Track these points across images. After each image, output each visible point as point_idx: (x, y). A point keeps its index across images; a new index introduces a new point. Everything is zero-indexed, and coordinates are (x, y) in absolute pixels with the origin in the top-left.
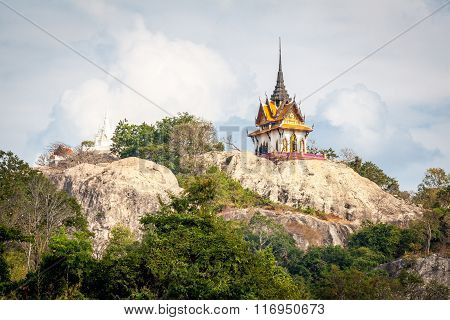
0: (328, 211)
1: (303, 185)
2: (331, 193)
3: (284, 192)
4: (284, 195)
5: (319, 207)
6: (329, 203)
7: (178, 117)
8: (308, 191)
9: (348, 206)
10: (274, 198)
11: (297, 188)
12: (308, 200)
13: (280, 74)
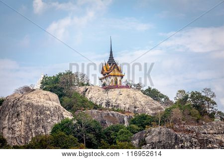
0: (126, 110)
1: (117, 99)
2: (129, 102)
3: (108, 102)
4: (108, 104)
5: (123, 109)
6: (127, 106)
7: (65, 72)
8: (119, 102)
9: (135, 107)
10: (104, 106)
11: (114, 101)
12: (118, 106)
13: (111, 52)
